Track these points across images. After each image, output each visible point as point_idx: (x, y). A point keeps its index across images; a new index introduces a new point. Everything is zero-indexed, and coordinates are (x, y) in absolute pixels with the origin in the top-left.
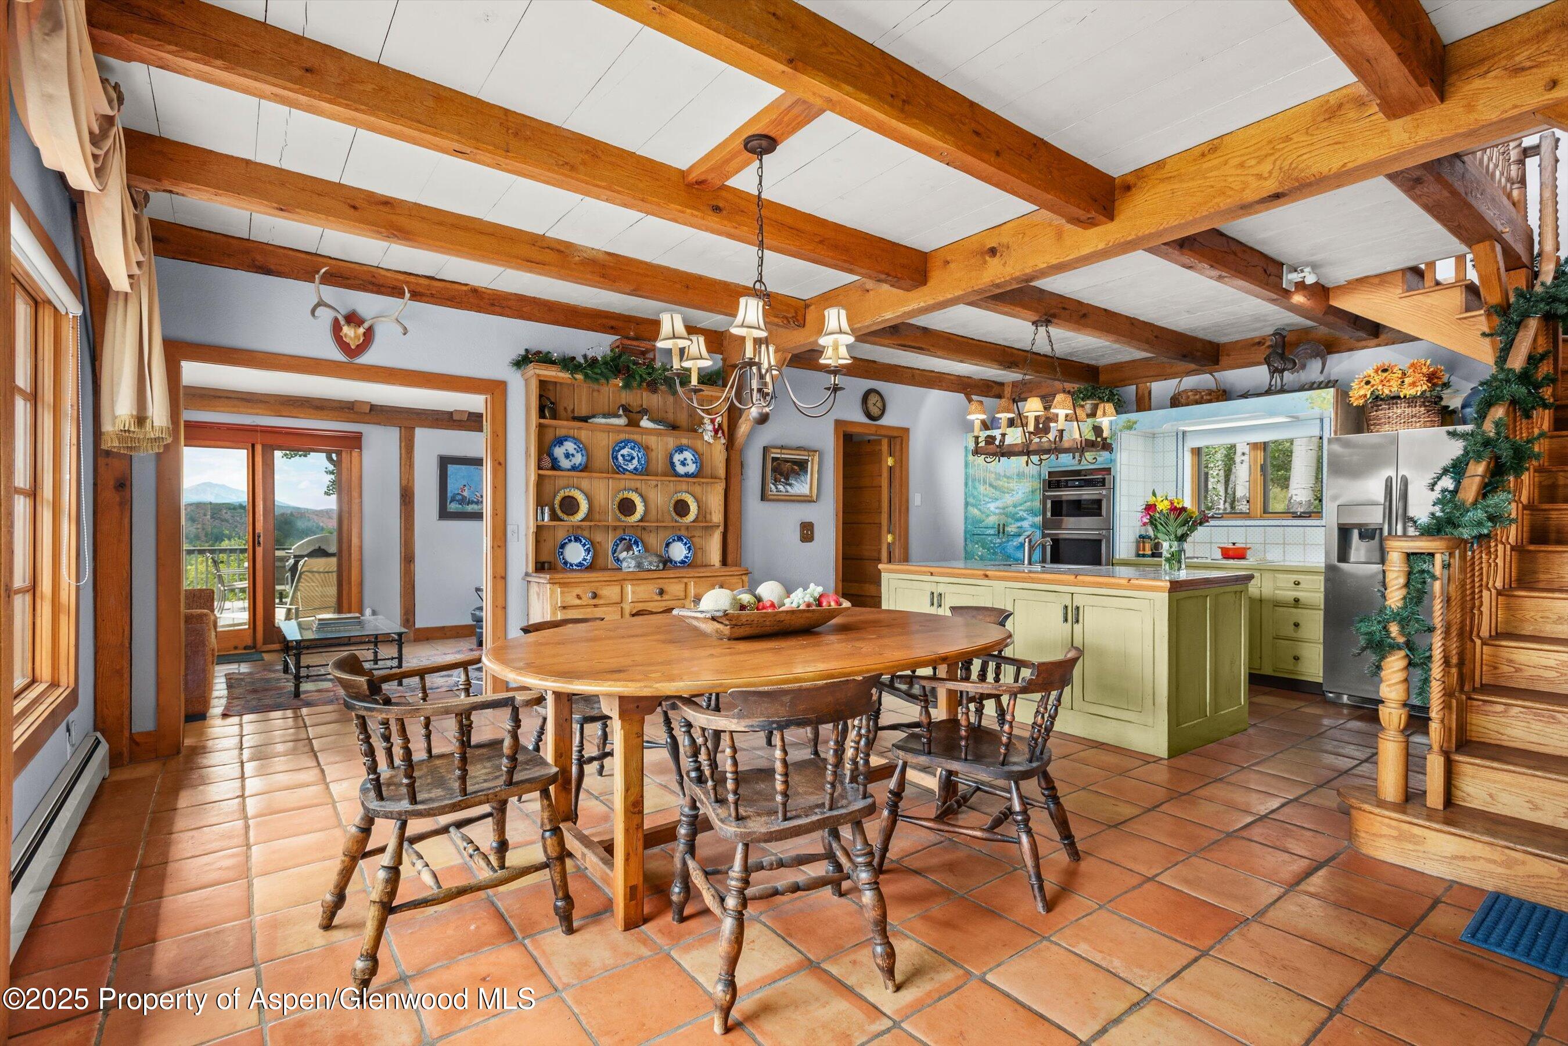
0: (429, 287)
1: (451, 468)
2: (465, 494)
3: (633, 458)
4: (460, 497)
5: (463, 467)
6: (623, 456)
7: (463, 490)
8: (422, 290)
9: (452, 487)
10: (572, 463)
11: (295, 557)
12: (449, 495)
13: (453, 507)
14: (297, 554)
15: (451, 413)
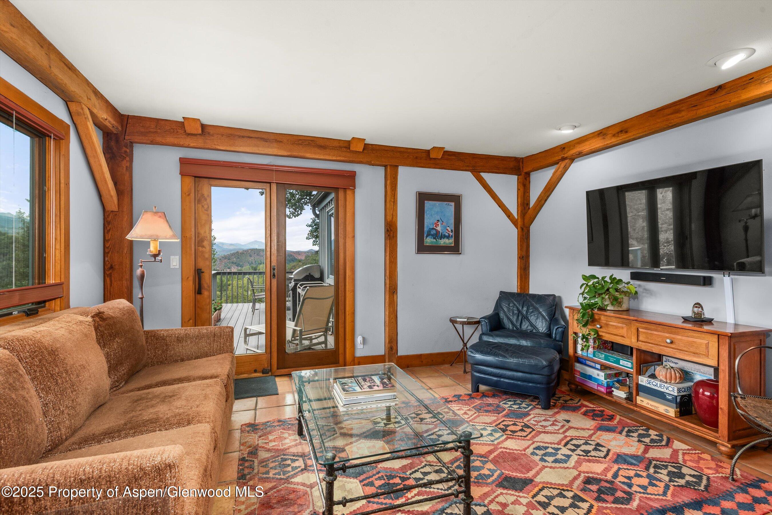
1: (428, 204)
2: (439, 228)
4: (433, 232)
5: (437, 203)
7: (437, 225)
9: (428, 222)
11: (295, 280)
12: (426, 229)
13: (429, 241)
14: (296, 278)
15: (428, 152)
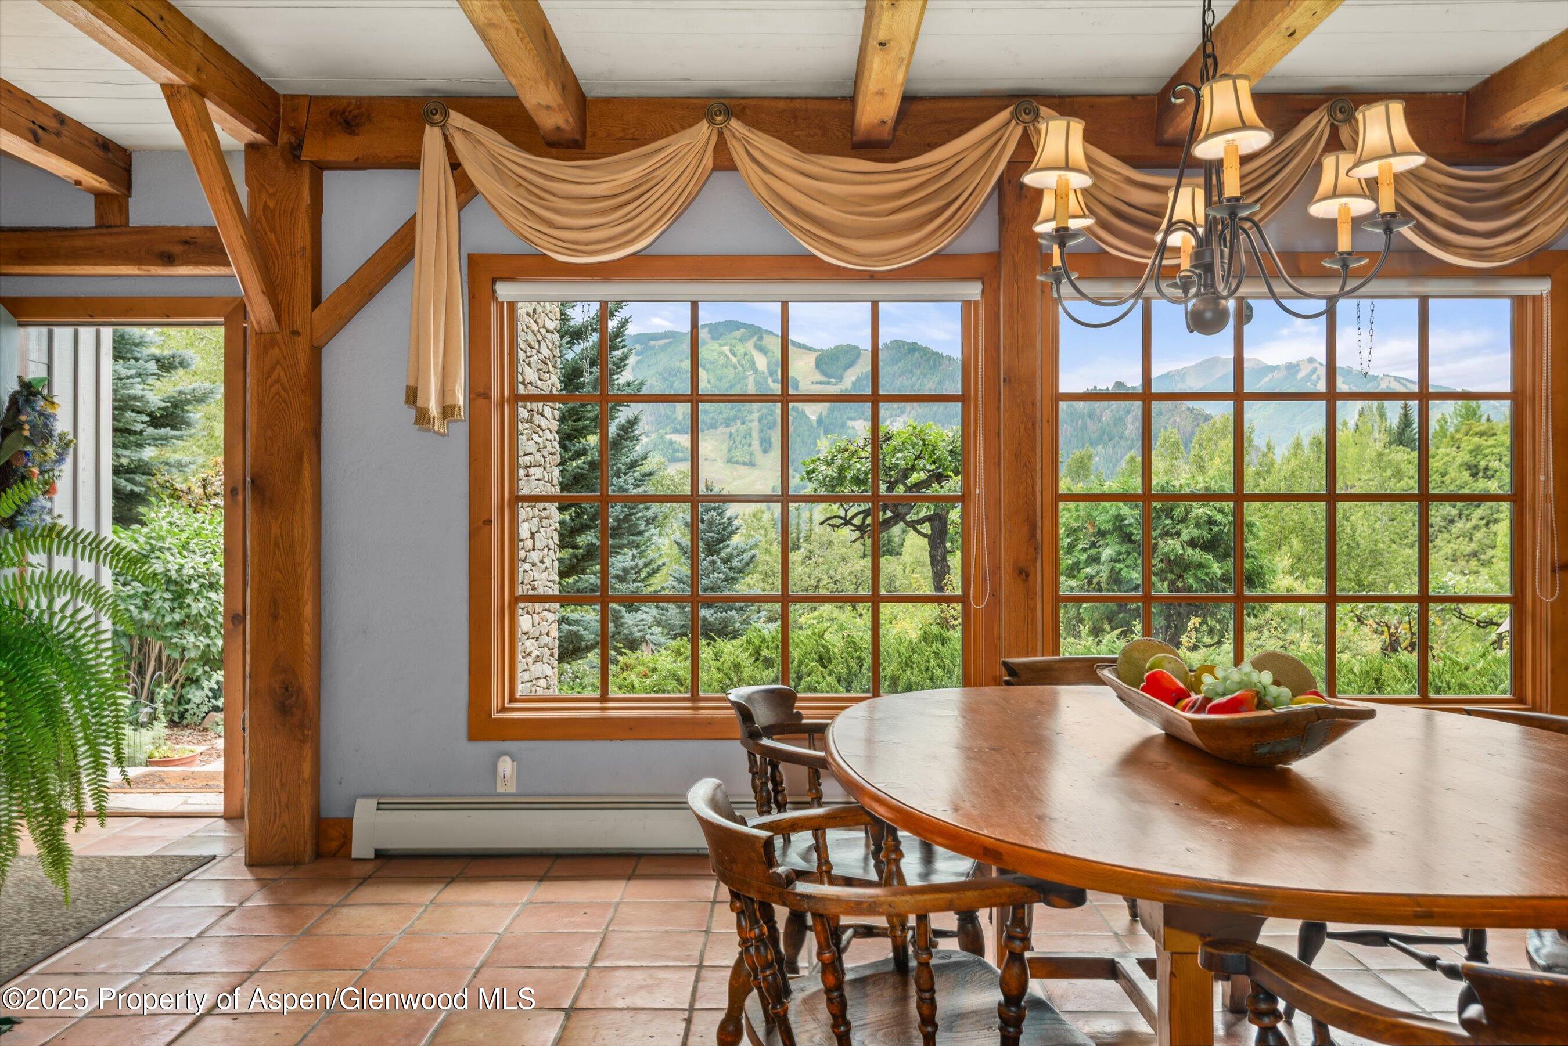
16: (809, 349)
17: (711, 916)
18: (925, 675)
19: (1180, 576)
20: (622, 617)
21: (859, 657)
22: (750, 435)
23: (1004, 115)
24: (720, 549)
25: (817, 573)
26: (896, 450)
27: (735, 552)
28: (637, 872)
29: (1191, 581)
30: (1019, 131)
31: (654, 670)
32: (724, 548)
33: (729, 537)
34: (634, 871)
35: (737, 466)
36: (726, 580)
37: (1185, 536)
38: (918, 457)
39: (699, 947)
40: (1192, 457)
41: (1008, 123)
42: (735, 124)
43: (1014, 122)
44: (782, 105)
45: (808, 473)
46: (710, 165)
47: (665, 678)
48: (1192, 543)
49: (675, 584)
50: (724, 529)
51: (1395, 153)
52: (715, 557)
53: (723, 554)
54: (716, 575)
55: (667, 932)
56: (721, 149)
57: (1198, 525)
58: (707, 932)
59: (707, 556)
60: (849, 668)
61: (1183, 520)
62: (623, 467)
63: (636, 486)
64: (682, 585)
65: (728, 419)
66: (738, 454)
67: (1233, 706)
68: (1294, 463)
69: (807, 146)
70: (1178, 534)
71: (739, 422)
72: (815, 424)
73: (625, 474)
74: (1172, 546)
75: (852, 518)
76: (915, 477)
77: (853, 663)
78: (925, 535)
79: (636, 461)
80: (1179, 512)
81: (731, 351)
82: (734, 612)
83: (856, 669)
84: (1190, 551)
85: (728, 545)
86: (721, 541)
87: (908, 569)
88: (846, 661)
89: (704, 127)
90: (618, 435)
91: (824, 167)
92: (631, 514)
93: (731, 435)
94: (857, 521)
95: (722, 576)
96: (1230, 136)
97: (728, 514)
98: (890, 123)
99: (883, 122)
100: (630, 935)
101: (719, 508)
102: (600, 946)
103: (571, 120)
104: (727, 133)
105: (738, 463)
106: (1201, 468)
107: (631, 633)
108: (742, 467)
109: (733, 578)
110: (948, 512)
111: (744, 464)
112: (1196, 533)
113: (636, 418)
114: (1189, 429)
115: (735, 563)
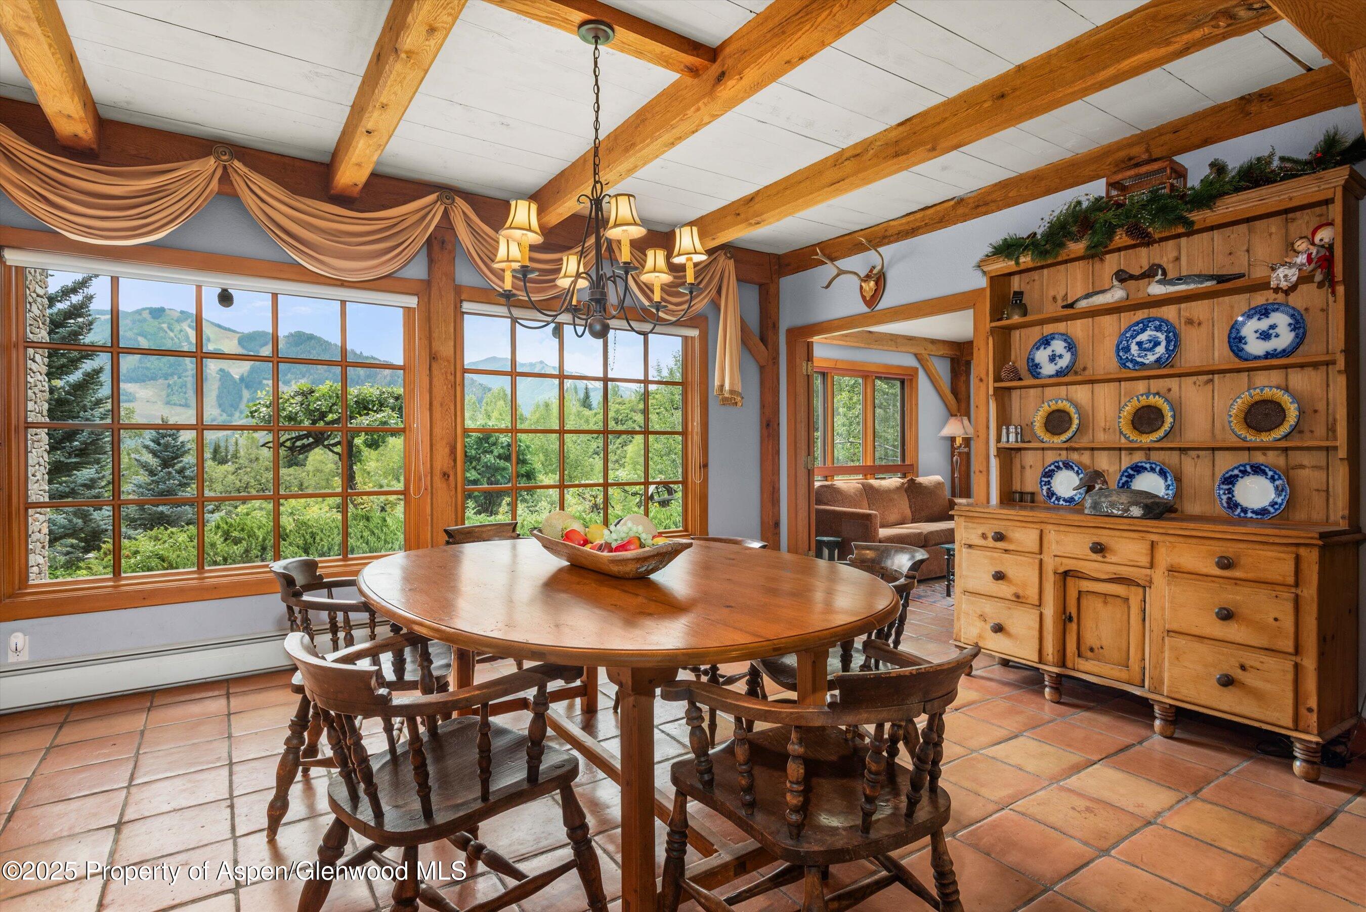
0: (923, 219)
3: (1157, 344)
6: (1139, 344)
8: (918, 224)
10: (1058, 367)
16: (234, 331)
17: (229, 726)
18: (361, 541)
19: (493, 475)
20: (91, 515)
21: (312, 532)
22: (185, 386)
23: (432, 197)
24: (175, 464)
25: (245, 478)
26: (318, 399)
27: (187, 466)
28: (154, 704)
29: (499, 477)
30: (442, 208)
31: (136, 552)
32: (179, 462)
33: (182, 456)
34: (152, 703)
35: (174, 407)
36: (179, 485)
37: (496, 453)
38: (334, 404)
39: (226, 750)
40: (483, 410)
41: (436, 202)
42: (237, 164)
43: (439, 203)
44: (274, 158)
45: (251, 413)
46: (216, 189)
47: (149, 557)
48: (500, 457)
49: (135, 489)
50: (178, 450)
51: (696, 253)
52: (170, 469)
53: (178, 467)
54: (172, 482)
55: (193, 744)
56: (225, 178)
57: (502, 447)
58: (230, 737)
59: (163, 468)
60: (305, 540)
61: (494, 444)
62: (89, 404)
63: (102, 419)
64: (141, 490)
65: (166, 374)
66: (175, 398)
67: (622, 547)
68: (537, 415)
69: (295, 190)
70: (492, 452)
71: (176, 377)
72: (238, 381)
73: (92, 409)
74: (489, 458)
75: (284, 442)
76: (330, 417)
77: (308, 537)
78: (337, 453)
79: (101, 400)
80: (492, 440)
81: (169, 328)
82: (187, 507)
83: (310, 540)
84: (498, 461)
85: (181, 461)
86: (174, 458)
87: (311, 474)
88: (303, 536)
89: (211, 161)
90: (84, 380)
91: (308, 206)
92: (97, 440)
93: (169, 385)
94: (288, 444)
95: (176, 482)
96: (625, 228)
97: (181, 439)
98: (361, 186)
99: (356, 185)
100: (160, 753)
101: (173, 435)
102: (135, 767)
103: (90, 131)
104: (230, 170)
105: (175, 404)
106: (489, 417)
107: (98, 526)
108: (179, 408)
109: (185, 484)
110: (353, 439)
111: (180, 405)
112: (501, 451)
113: (101, 368)
114: (480, 395)
115: (188, 473)
